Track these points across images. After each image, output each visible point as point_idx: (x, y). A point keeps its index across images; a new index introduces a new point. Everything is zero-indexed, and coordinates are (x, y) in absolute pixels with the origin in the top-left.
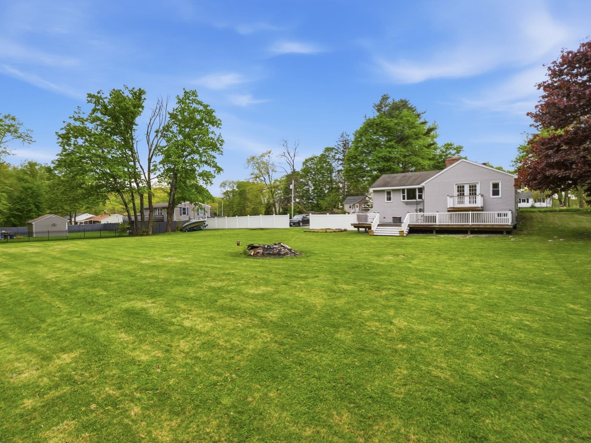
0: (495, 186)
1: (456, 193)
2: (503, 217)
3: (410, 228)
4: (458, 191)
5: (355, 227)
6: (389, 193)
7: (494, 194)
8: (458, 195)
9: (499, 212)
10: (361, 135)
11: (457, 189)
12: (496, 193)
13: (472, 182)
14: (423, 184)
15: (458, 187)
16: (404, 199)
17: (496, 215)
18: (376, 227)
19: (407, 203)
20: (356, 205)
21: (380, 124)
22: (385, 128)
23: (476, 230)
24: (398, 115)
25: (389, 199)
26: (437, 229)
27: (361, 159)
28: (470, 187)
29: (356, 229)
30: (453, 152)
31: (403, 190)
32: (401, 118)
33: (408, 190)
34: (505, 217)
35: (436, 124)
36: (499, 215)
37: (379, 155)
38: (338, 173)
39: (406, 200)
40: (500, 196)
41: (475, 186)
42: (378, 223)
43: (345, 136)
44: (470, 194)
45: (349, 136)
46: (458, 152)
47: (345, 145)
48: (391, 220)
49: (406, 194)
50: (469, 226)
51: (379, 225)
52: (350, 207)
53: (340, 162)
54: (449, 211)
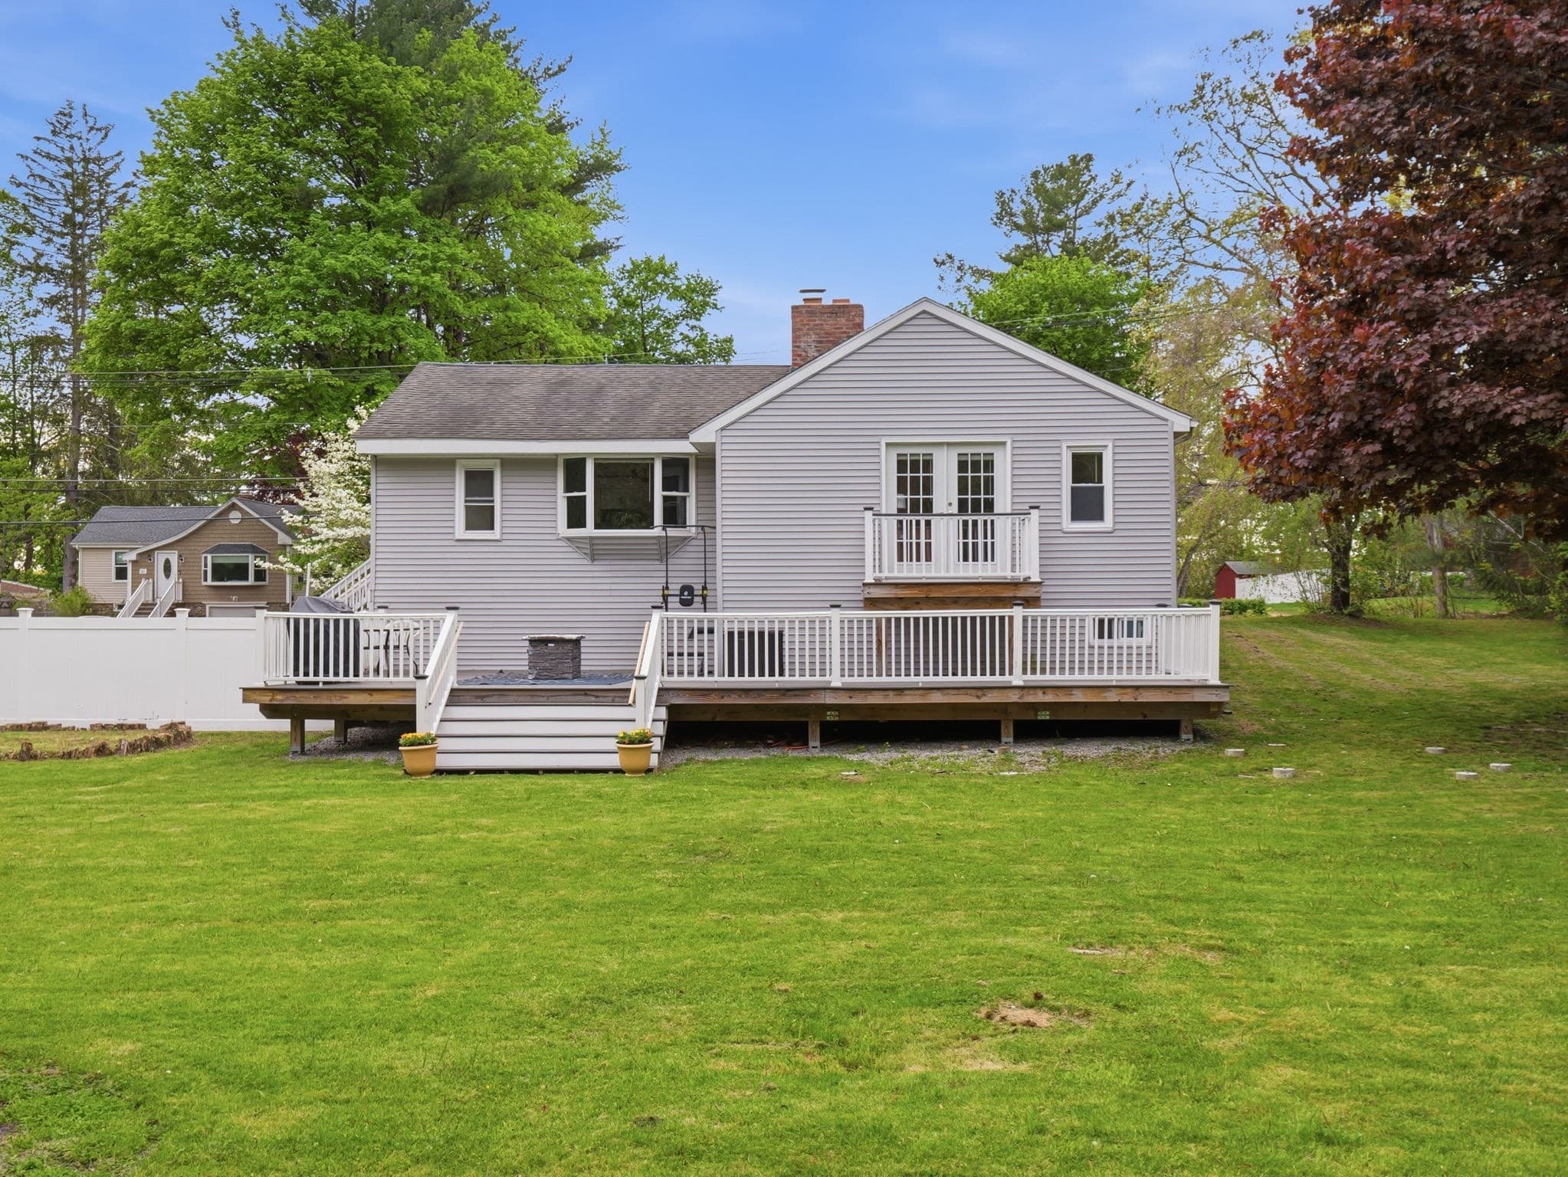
0: (1086, 466)
1: (890, 499)
2: (1125, 641)
3: (671, 709)
4: (901, 488)
5: (271, 711)
6: (479, 481)
7: (1076, 516)
8: (901, 511)
9: (1106, 613)
10: (207, 135)
11: (894, 475)
12: (1087, 505)
13: (974, 434)
14: (705, 434)
15: (901, 465)
16: (576, 518)
17: (1091, 629)
18: (440, 710)
19: (595, 551)
20: (160, 559)
21: (335, 81)
22: (360, 110)
23: (1044, 716)
24: (431, 56)
25: (481, 518)
26: (831, 716)
27: (209, 274)
28: (962, 466)
29: (284, 725)
30: (675, 307)
31: (574, 469)
32: (451, 75)
33: (608, 469)
34: (1135, 641)
35: (612, 147)
36: (1104, 628)
37: (329, 261)
38: (35, 357)
39: (590, 530)
40: (1107, 524)
41: (989, 466)
42: (452, 682)
43: (79, 126)
44: (962, 506)
45: (106, 131)
46: (695, 312)
47: (81, 189)
48: (519, 660)
49: (589, 493)
50: (1013, 697)
51: (457, 697)
52: (121, 574)
53: (47, 289)
54: (871, 603)
